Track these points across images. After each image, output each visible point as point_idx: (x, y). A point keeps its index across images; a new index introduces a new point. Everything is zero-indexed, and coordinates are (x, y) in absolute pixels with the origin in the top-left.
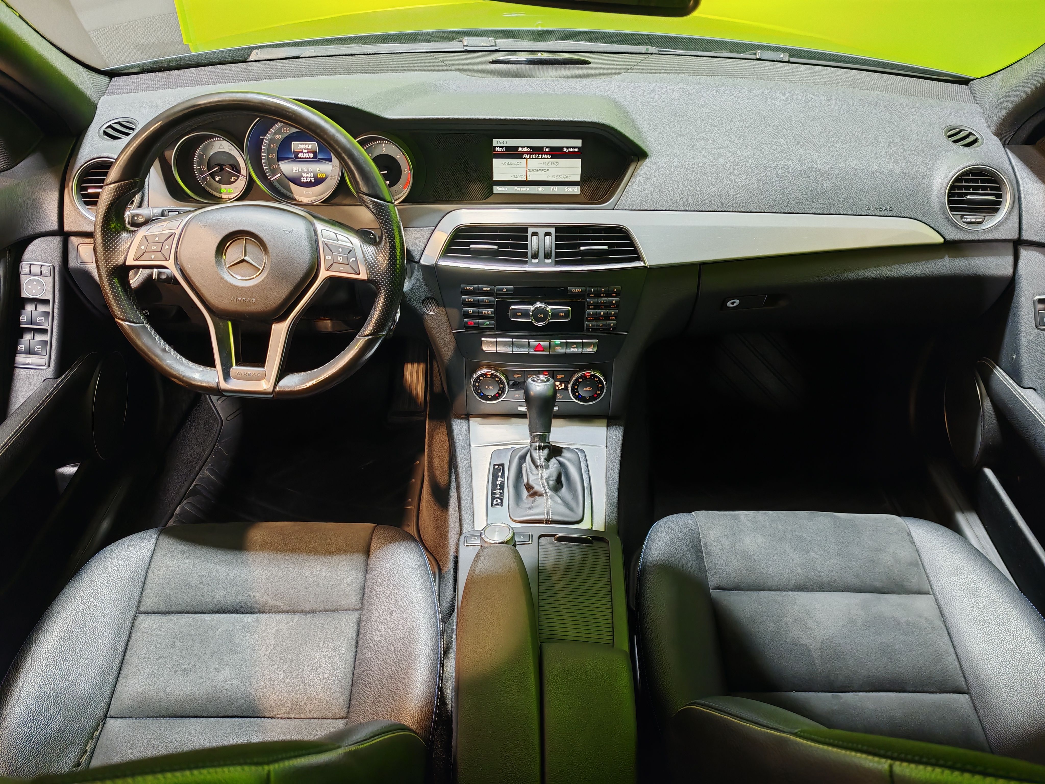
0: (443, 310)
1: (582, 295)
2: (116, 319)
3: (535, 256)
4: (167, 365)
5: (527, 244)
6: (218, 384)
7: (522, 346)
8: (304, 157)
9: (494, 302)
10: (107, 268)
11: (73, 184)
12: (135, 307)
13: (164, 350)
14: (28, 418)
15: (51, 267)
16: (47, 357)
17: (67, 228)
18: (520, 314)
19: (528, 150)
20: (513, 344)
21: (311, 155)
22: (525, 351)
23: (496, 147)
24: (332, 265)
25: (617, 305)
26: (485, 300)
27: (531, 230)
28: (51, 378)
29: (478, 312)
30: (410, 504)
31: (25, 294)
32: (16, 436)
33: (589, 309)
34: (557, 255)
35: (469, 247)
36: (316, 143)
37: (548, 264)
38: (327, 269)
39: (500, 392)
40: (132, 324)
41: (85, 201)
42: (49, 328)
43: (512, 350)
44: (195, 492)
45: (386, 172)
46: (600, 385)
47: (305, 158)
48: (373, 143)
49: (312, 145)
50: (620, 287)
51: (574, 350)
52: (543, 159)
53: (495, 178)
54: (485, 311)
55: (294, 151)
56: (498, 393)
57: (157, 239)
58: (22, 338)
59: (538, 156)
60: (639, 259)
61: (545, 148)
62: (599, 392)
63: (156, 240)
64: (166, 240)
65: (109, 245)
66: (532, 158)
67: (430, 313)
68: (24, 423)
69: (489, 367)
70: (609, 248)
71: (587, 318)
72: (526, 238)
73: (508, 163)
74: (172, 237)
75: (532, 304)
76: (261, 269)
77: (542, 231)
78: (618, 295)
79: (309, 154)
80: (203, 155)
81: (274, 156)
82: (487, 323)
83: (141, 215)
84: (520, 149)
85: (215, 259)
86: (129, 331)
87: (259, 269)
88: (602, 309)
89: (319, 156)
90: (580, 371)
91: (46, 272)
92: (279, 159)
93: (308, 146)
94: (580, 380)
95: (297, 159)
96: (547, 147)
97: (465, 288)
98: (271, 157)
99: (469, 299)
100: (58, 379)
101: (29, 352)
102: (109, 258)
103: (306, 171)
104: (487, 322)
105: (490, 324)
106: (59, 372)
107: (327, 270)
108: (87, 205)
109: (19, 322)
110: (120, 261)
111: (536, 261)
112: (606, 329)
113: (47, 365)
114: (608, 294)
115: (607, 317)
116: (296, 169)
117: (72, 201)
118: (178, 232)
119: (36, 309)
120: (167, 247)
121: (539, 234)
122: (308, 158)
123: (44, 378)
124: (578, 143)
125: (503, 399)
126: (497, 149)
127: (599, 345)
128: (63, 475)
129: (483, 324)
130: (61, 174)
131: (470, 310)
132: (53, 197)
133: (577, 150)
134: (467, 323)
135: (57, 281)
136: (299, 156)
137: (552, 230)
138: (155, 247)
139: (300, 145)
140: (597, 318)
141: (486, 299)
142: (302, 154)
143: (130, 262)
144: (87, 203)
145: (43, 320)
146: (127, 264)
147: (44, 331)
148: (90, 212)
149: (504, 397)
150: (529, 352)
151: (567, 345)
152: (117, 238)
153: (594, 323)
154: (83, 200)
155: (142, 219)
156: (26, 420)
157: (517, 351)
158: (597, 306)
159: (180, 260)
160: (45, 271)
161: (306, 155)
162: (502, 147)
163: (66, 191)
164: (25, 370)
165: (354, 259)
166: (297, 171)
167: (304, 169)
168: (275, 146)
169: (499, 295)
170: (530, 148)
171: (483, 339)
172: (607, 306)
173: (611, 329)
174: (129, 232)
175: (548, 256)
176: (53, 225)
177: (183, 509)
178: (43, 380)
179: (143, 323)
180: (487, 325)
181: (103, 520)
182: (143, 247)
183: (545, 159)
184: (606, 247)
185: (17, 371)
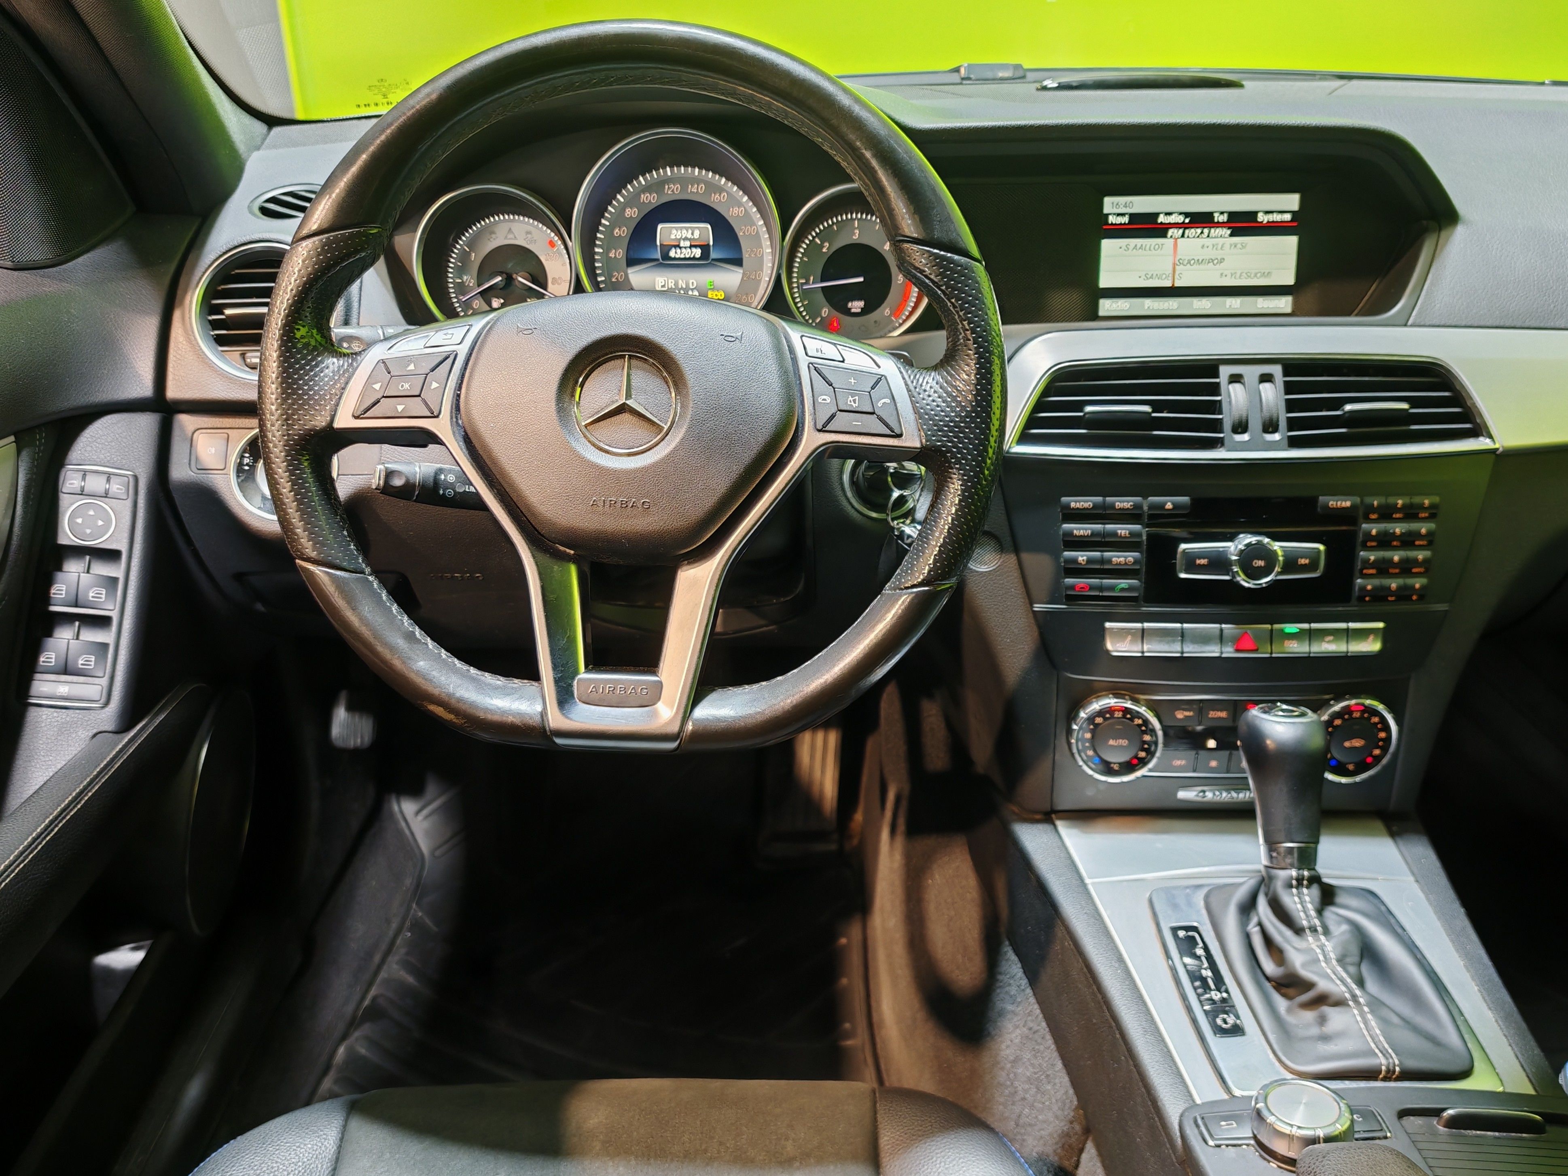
0: (1012, 559)
1: (1348, 517)
2: (297, 561)
3: (1241, 427)
4: (418, 673)
5: (1220, 401)
6: (543, 714)
7: (1204, 639)
8: (682, 256)
9: (1139, 535)
10: (288, 435)
11: (194, 298)
12: (345, 533)
13: (410, 637)
14: (56, 818)
15: (130, 477)
16: (104, 681)
17: (173, 392)
18: (1203, 562)
19: (1180, 219)
20: (1183, 635)
21: (698, 252)
22: (1212, 651)
23: (1107, 215)
24: (833, 417)
25: (1430, 540)
26: (1119, 532)
27: (1225, 371)
28: (110, 729)
29: (1102, 561)
30: (848, 1035)
31: (67, 536)
32: (23, 861)
33: (1365, 547)
34: (1293, 424)
35: (1081, 411)
36: (709, 226)
37: (1272, 446)
38: (819, 427)
39: (1142, 754)
40: (338, 573)
41: (217, 335)
42: (115, 615)
43: (1179, 649)
44: (374, 1013)
45: (861, 279)
46: (1383, 735)
47: (685, 259)
48: (835, 220)
49: (701, 231)
50: (1436, 499)
51: (1329, 647)
52: (1212, 238)
53: (1104, 282)
54: (1119, 558)
55: (661, 245)
56: (1136, 757)
57: (412, 367)
58: (50, 635)
59: (1202, 232)
60: (1478, 430)
61: (1216, 215)
62: (1377, 752)
63: (409, 368)
64: (433, 370)
65: (295, 382)
66: (1188, 237)
67: (983, 569)
68: (46, 830)
69: (1116, 691)
70: (1411, 408)
71: (1361, 571)
72: (1215, 389)
73: (1136, 246)
74: (449, 361)
75: (1231, 538)
76: (666, 427)
77: (1251, 373)
78: (1432, 517)
79: (694, 250)
80: (469, 254)
81: (618, 253)
82: (1123, 586)
83: (357, 338)
84: (1162, 219)
85: (557, 405)
86: (330, 588)
87: (661, 428)
88: (1396, 548)
89: (714, 255)
90: (1338, 698)
91: (118, 489)
92: (632, 262)
93: (692, 234)
94: (1338, 722)
95: (665, 261)
96: (1222, 213)
97: (1073, 505)
98: (613, 256)
99: (1081, 530)
100: (123, 735)
101: (66, 669)
102: (295, 412)
103: (684, 286)
104: (1123, 583)
105: (1131, 589)
106: (128, 719)
107: (819, 431)
108: (221, 345)
109: (46, 600)
110: (320, 421)
111: (1246, 437)
112: (1404, 594)
113: (103, 700)
114: (1411, 513)
115: (1406, 568)
116: (663, 284)
117: (188, 333)
118: (463, 351)
119: (88, 572)
120: (435, 385)
121: (1246, 379)
122: (690, 259)
123: (95, 731)
124: (1292, 201)
125: (1150, 770)
126: (1112, 219)
127: (1386, 636)
128: (109, 972)
129: (1112, 588)
130: (167, 280)
131: (1082, 557)
132: (150, 326)
133: (1288, 217)
134: (1073, 587)
135: (142, 511)
136: (672, 254)
137: (1276, 370)
138: (406, 386)
139: (674, 231)
140: (1383, 568)
141: (1123, 530)
142: (678, 250)
143: (344, 421)
144: (220, 341)
145: (103, 596)
146: (337, 425)
147: (102, 622)
148: (226, 358)
149: (1151, 765)
150: (1222, 653)
151: (1311, 635)
152: (317, 366)
153: (1377, 582)
154: (212, 333)
155: (359, 347)
156: (51, 822)
157: (1192, 650)
158: (1385, 541)
159: (468, 413)
160: (116, 487)
161: (687, 253)
162: (1123, 215)
163: (177, 315)
164: (53, 710)
165: (888, 401)
166: (662, 286)
167: (680, 282)
168: (622, 232)
169: (1157, 517)
170: (1186, 215)
171: (1108, 625)
172: (1408, 541)
173: (1414, 597)
174: (341, 356)
175: (1270, 426)
176: (144, 387)
177: (350, 1051)
178: (91, 734)
179: (363, 572)
180: (1123, 590)
181: (188, 1077)
182: (377, 386)
183: (1215, 237)
184: (1404, 406)
185: (33, 714)
